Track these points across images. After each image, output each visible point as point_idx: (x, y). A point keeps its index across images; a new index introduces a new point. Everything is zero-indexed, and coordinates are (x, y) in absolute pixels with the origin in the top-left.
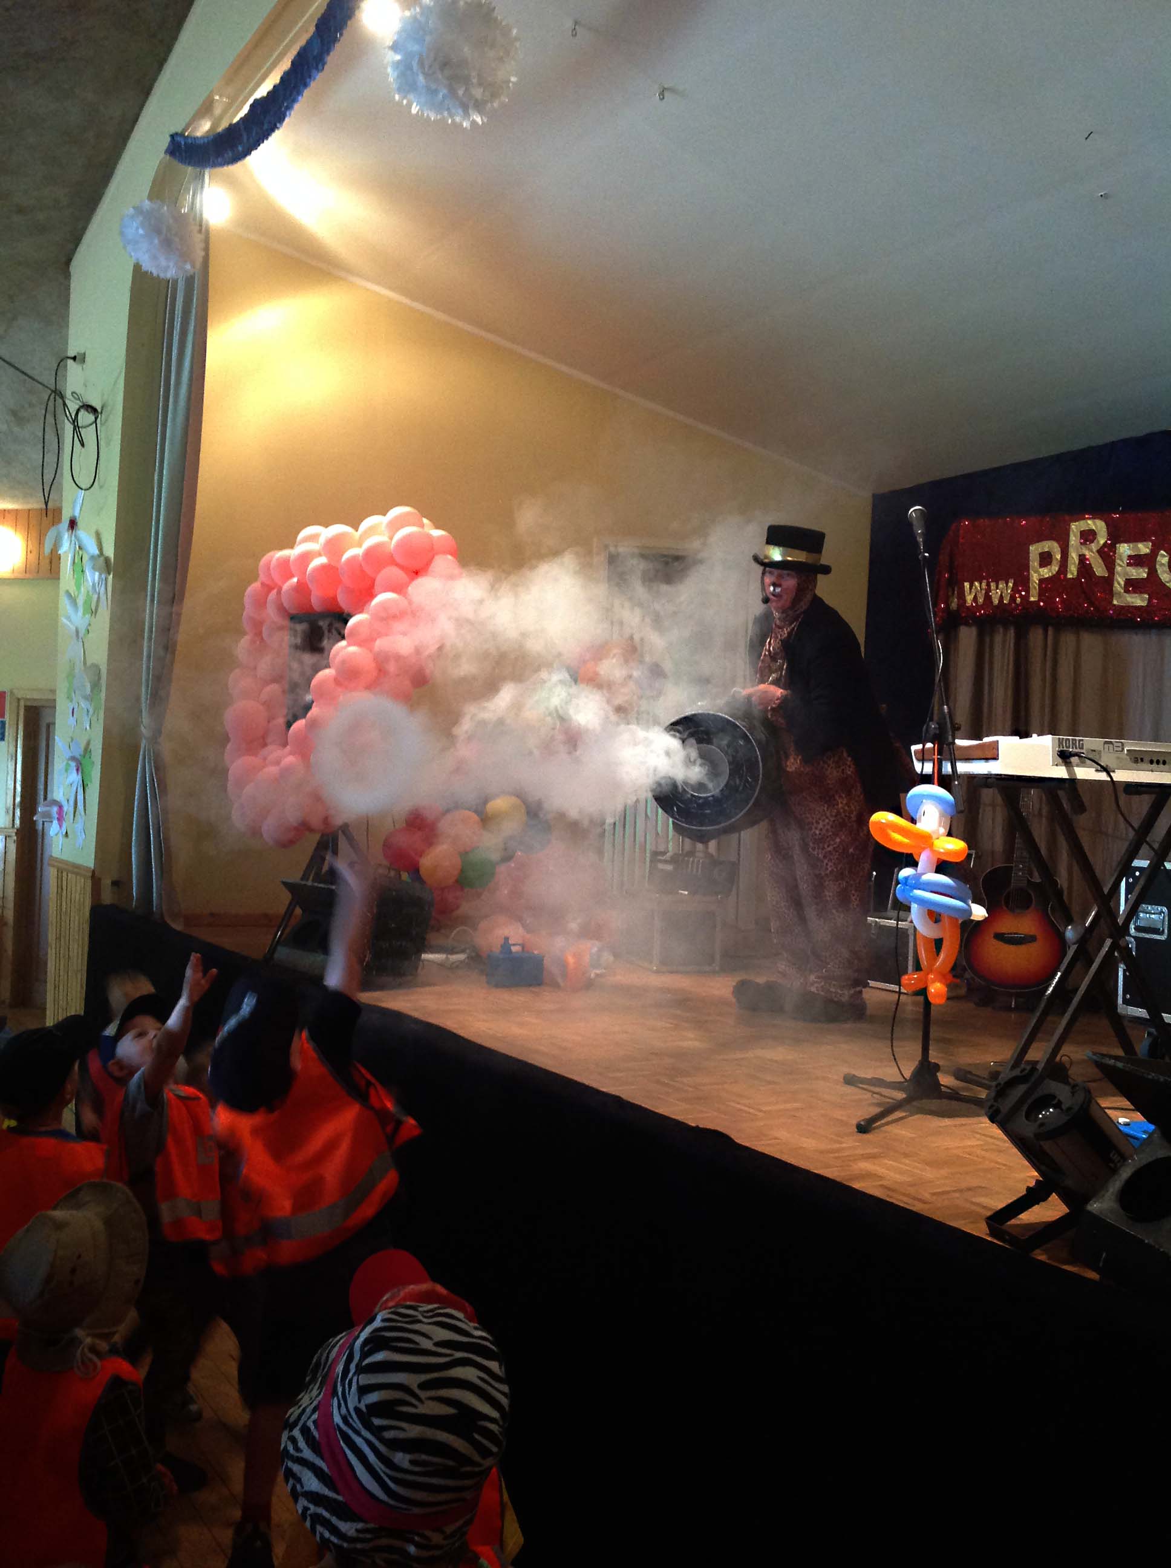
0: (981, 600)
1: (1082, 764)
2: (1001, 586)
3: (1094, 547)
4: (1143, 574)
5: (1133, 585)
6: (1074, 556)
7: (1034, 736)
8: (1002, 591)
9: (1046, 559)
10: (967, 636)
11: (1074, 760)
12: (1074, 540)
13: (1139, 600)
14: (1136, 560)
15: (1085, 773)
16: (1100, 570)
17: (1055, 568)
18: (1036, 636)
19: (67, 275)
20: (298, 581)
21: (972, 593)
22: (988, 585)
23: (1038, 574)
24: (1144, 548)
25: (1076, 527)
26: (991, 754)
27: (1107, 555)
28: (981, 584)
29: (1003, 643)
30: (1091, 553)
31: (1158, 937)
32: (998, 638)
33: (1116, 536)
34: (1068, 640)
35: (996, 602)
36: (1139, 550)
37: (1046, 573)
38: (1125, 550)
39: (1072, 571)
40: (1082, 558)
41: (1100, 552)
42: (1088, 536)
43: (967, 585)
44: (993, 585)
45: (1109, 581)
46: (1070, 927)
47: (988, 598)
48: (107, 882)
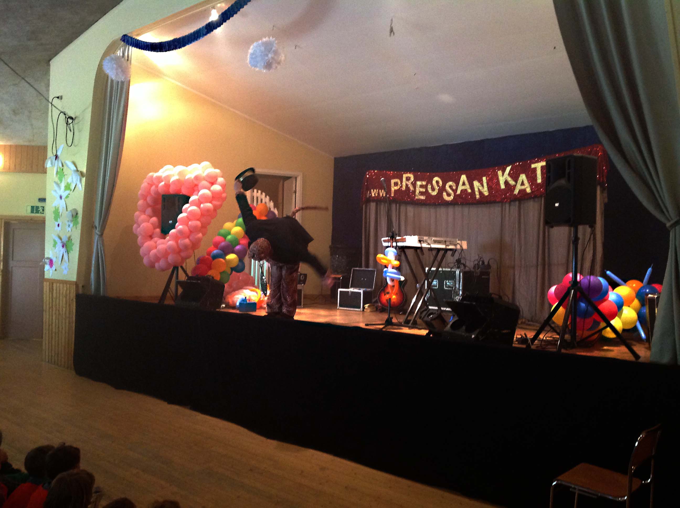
0: (376, 195)
1: (424, 243)
2: (382, 191)
3: (410, 182)
4: (424, 190)
5: (421, 193)
6: (404, 184)
7: (412, 236)
8: (382, 193)
9: (396, 184)
10: (373, 205)
11: (422, 242)
12: (404, 179)
13: (423, 198)
14: (421, 186)
15: (424, 245)
16: (412, 188)
17: (399, 187)
18: (394, 206)
19: (49, 65)
20: (165, 183)
21: (374, 193)
22: (379, 191)
23: (394, 188)
24: (424, 183)
25: (405, 176)
26: (404, 240)
27: (414, 185)
28: (376, 190)
29: (383, 208)
30: (409, 183)
31: (436, 288)
32: (382, 206)
33: (416, 179)
34: (403, 208)
35: (381, 195)
36: (423, 183)
37: (396, 188)
38: (419, 183)
39: (404, 188)
40: (407, 185)
41: (412, 183)
42: (408, 179)
43: (372, 190)
44: (380, 191)
45: (414, 192)
46: (418, 285)
47: (379, 194)
48: (80, 286)
